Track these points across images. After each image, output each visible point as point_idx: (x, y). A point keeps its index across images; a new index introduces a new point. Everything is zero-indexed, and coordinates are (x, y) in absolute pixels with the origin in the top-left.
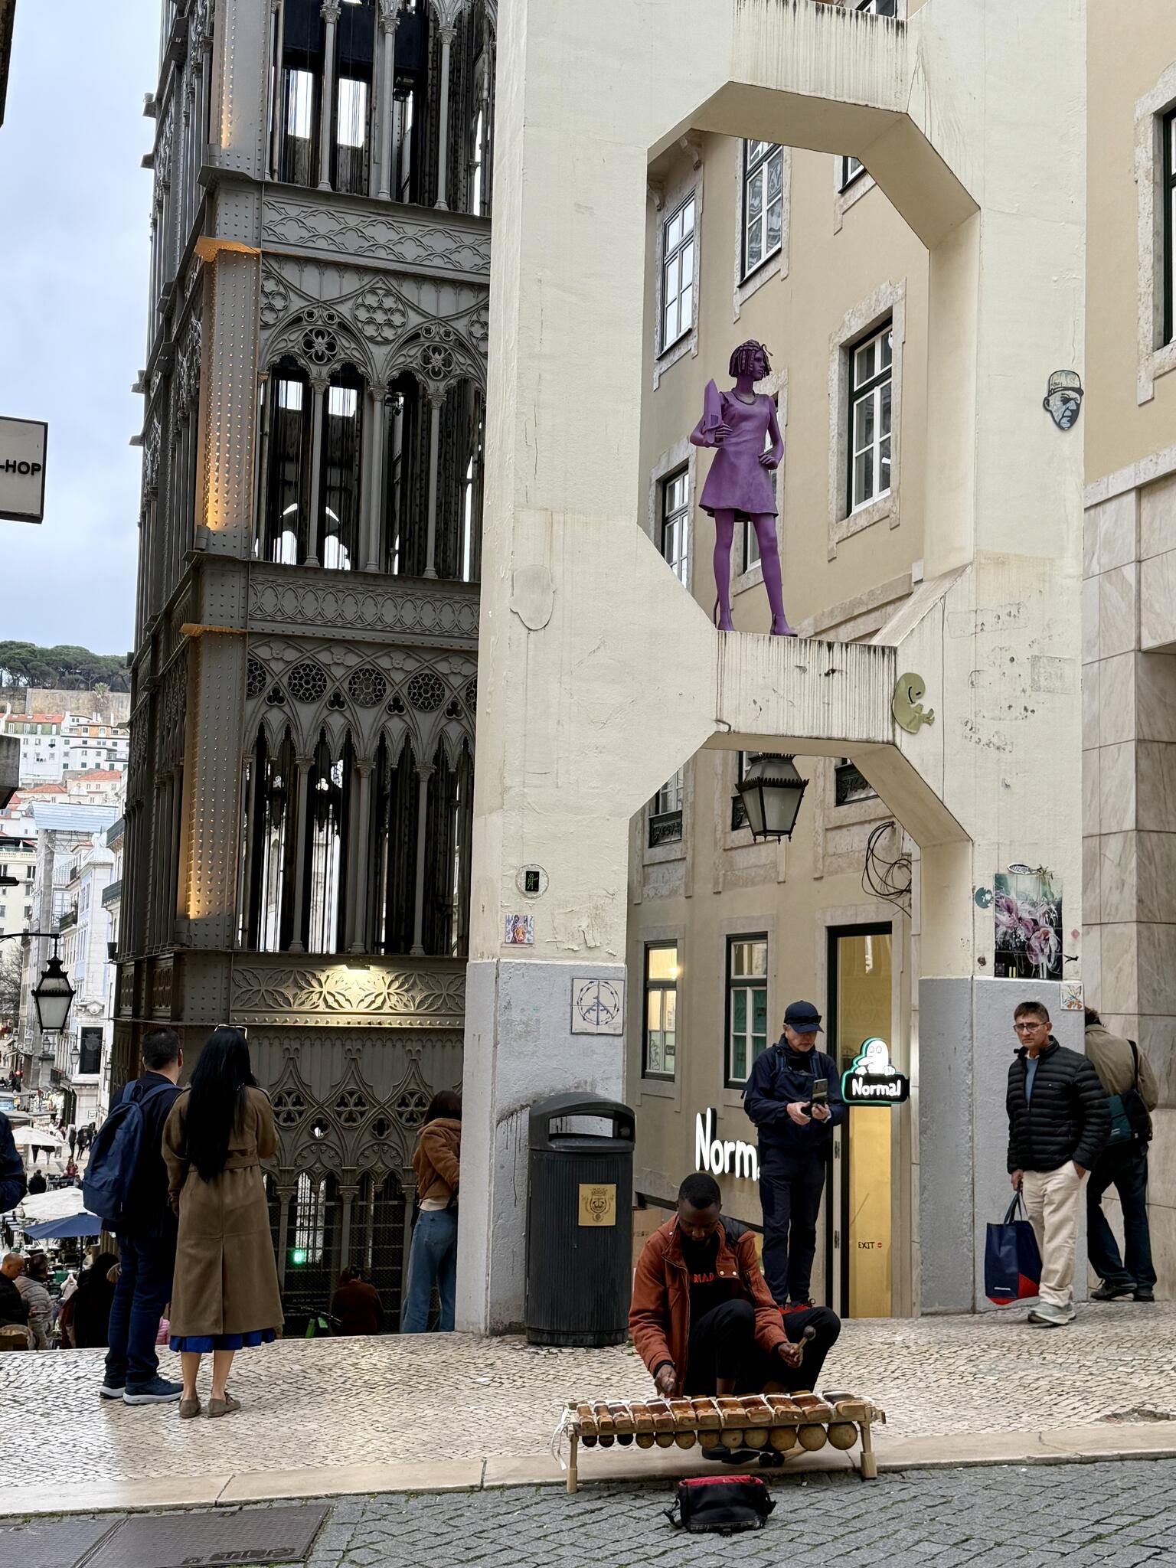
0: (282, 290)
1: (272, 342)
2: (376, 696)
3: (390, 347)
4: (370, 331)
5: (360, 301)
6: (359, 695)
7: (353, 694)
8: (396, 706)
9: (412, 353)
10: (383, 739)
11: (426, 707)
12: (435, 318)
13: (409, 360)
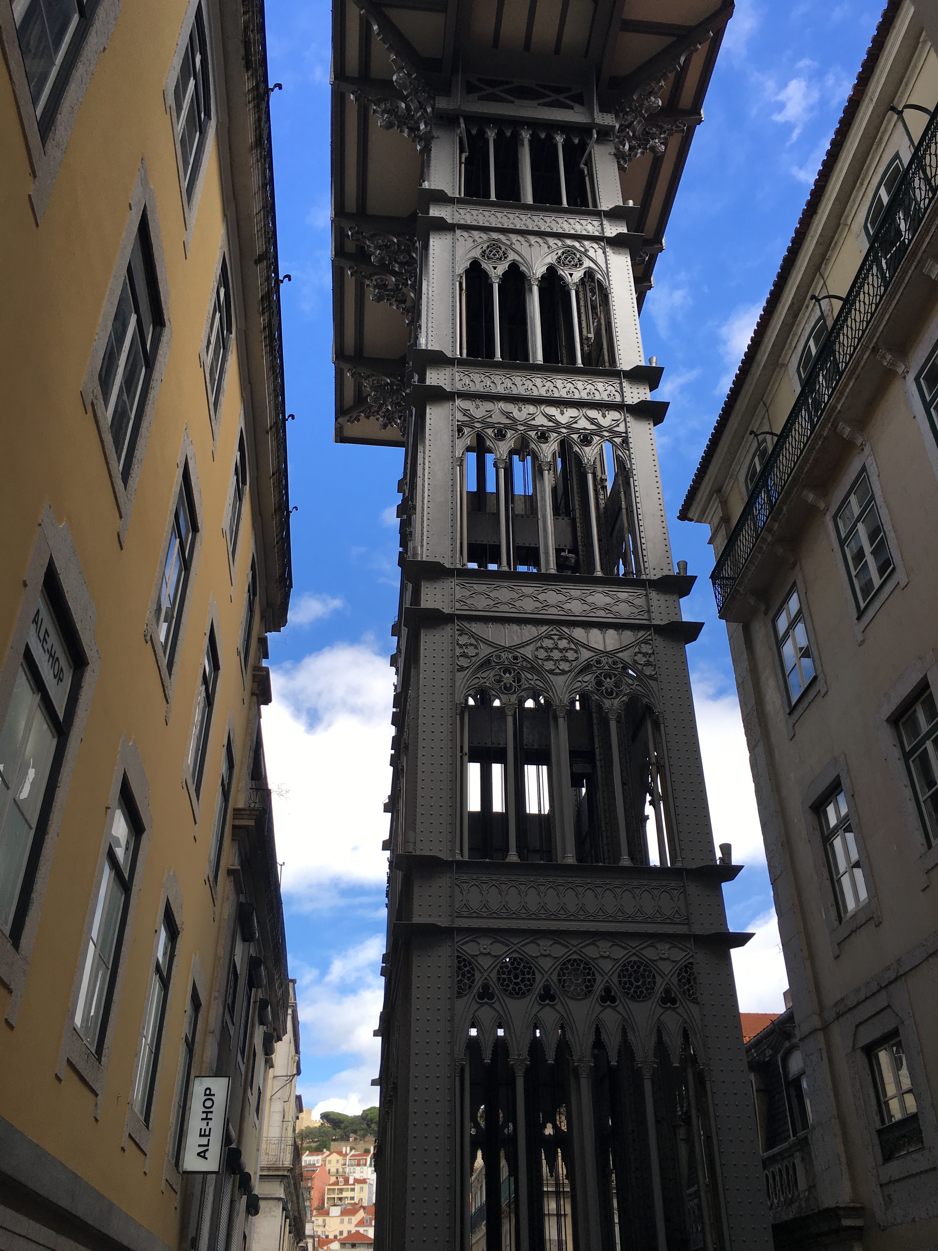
0: (473, 642)
1: (468, 680)
2: (587, 987)
3: (567, 676)
4: (549, 665)
5: (539, 645)
6: (569, 986)
7: (563, 987)
8: (608, 997)
9: (587, 678)
10: (598, 1032)
11: (638, 996)
12: (603, 652)
13: (585, 684)
